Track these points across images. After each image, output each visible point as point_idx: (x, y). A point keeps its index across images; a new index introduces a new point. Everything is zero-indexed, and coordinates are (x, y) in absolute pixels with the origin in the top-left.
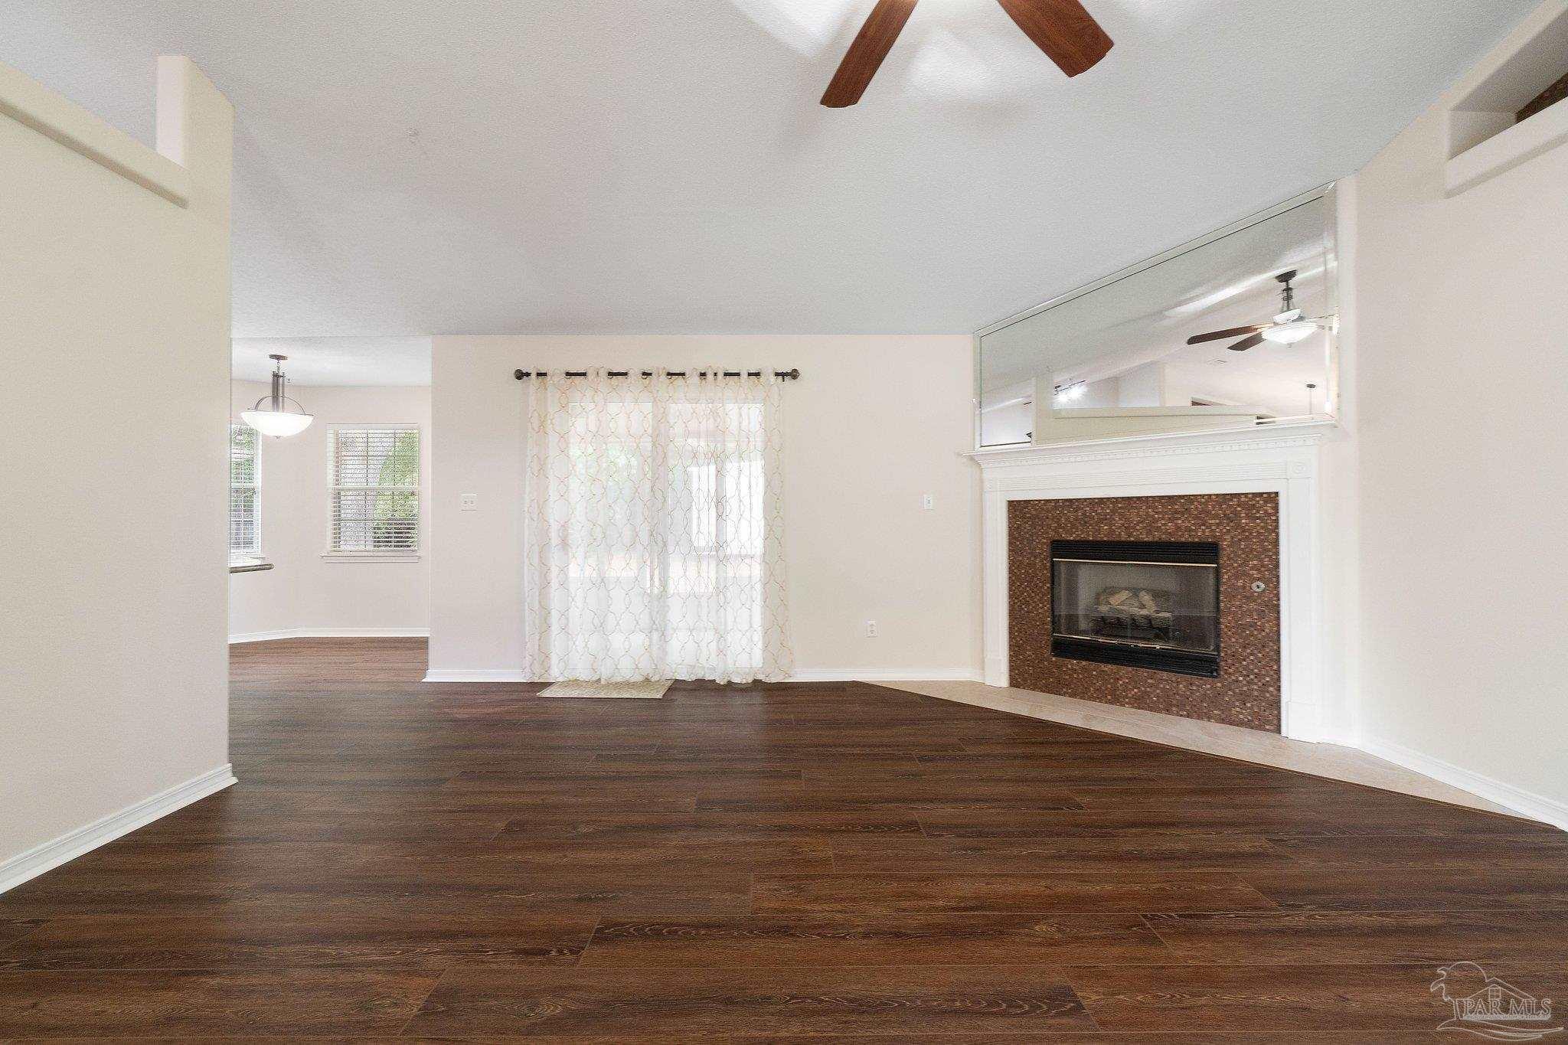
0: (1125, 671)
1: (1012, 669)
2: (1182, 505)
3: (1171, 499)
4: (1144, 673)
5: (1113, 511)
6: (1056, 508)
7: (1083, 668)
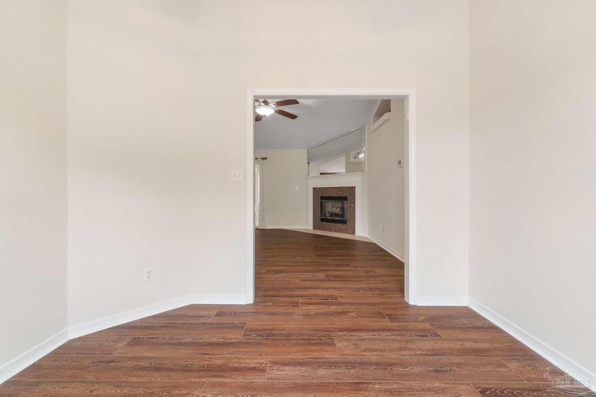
0: (333, 224)
1: (314, 225)
2: (342, 189)
4: (336, 224)
6: (321, 189)
7: (326, 224)
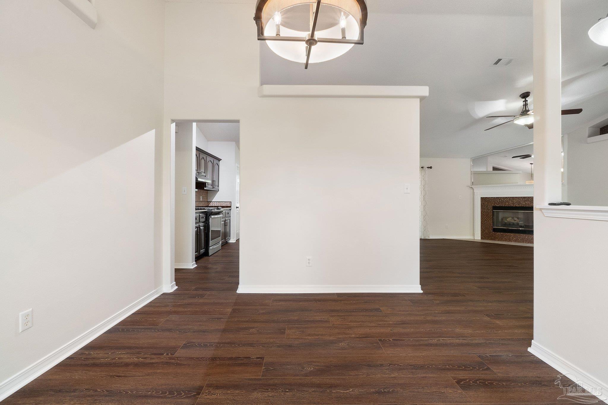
0: (512, 234)
1: (481, 235)
2: (527, 199)
3: (524, 197)
5: (509, 200)
6: (494, 199)
7: (502, 235)
